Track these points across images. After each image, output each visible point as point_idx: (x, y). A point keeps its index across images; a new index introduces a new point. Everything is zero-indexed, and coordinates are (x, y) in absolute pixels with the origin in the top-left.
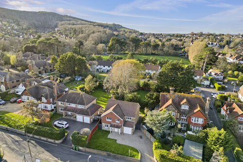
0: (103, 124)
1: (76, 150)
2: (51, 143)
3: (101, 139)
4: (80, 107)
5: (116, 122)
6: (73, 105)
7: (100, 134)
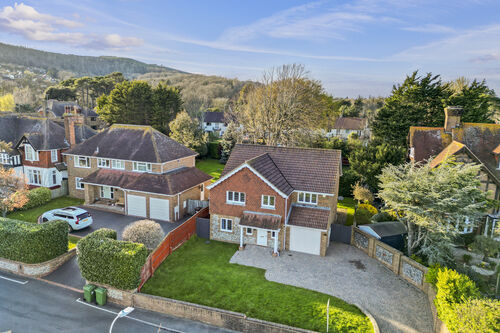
0: (216, 219)
1: (94, 300)
2: (10, 274)
3: (205, 267)
4: (139, 168)
5: (263, 206)
6: (119, 165)
7: (201, 249)
